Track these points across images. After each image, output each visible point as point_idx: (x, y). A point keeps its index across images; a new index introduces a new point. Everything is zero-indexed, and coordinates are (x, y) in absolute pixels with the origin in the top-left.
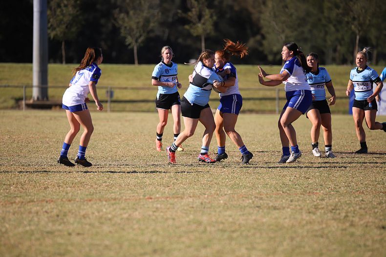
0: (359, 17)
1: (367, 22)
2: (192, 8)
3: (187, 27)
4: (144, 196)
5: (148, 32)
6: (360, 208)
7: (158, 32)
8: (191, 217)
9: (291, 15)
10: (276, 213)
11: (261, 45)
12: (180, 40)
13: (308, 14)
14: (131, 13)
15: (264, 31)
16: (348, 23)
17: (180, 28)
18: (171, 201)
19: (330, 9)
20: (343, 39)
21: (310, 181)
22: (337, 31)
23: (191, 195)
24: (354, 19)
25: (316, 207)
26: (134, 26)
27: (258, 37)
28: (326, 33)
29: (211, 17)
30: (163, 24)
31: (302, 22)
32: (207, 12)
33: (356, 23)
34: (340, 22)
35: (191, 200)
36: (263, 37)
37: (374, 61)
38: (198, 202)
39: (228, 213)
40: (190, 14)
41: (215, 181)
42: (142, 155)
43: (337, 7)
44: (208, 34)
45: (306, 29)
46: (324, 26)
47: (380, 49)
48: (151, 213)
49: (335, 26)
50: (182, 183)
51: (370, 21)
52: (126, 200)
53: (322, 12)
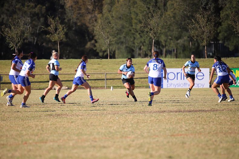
0: (154, 28)
1: (159, 31)
2: (51, 24)
3: (48, 36)
4: (22, 142)
5: (24, 40)
6: (156, 146)
7: (30, 39)
8: (52, 154)
9: (113, 28)
10: (104, 150)
11: (95, 46)
12: (44, 44)
13: (123, 27)
14: (12, 28)
15: (96, 38)
16: (147, 32)
17: (44, 36)
18: (39, 145)
19: (136, 24)
20: (145, 42)
21: (126, 130)
22: (141, 37)
23: (52, 140)
24: (151, 29)
25: (130, 146)
26: (15, 36)
27: (93, 41)
28: (135, 38)
29: (63, 29)
30: (33, 34)
31: (120, 32)
32: (60, 27)
33: (152, 32)
34: (143, 32)
35: (51, 144)
36: (96, 42)
37: (164, 55)
38: (56, 145)
39: (75, 151)
40: (49, 28)
41: (67, 131)
42: (21, 116)
43: (141, 22)
44: (61, 40)
45: (122, 36)
46: (133, 34)
47: (167, 47)
48: (26, 153)
49: (139, 34)
50: (46, 133)
51: (160, 30)
52: (10, 145)
53: (132, 26)
